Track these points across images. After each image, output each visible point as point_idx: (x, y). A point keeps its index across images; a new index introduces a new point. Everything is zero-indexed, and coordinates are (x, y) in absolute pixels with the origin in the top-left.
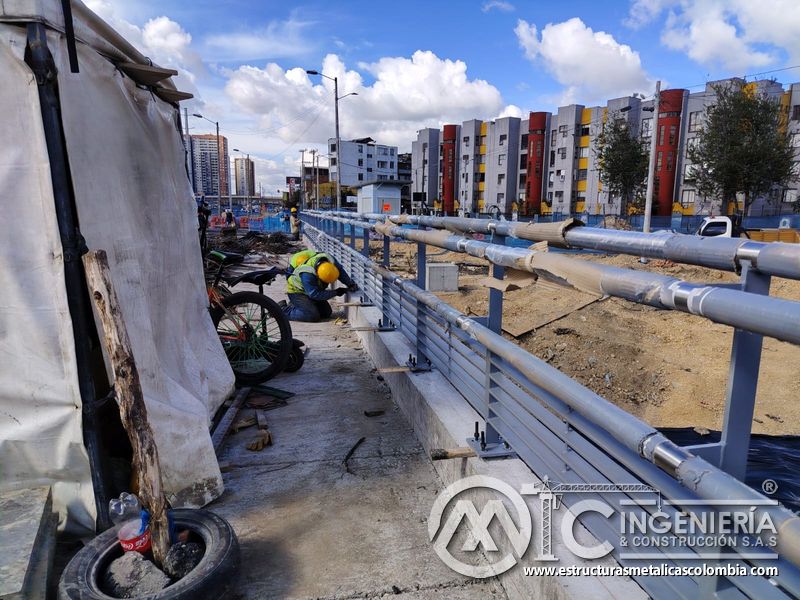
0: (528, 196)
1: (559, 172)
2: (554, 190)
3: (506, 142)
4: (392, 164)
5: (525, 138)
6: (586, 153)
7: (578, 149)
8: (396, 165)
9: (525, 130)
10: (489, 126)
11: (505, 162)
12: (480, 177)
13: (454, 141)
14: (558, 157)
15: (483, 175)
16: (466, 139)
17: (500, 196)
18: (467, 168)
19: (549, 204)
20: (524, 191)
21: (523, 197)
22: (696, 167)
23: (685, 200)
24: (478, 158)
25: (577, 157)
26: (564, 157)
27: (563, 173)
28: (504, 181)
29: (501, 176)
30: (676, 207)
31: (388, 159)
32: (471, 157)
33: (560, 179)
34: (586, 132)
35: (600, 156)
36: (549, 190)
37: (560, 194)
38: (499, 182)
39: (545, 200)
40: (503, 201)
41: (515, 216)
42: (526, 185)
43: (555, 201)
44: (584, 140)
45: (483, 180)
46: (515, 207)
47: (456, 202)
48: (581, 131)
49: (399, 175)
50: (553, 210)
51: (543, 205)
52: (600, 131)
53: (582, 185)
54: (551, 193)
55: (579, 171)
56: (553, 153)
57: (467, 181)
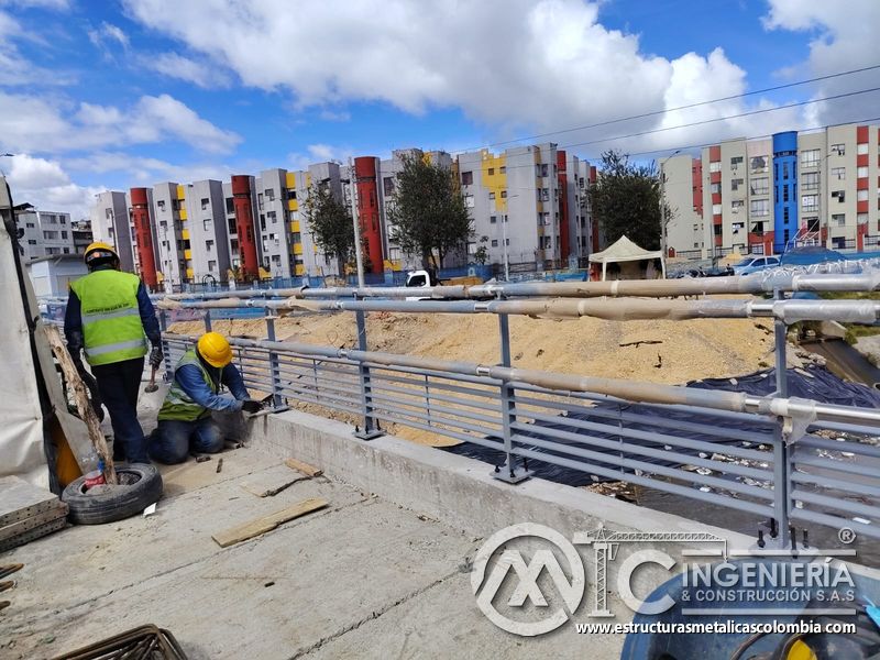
0: (243, 262)
1: (272, 236)
2: (270, 254)
3: (209, 206)
4: (64, 235)
5: (230, 201)
6: (295, 216)
7: (288, 213)
8: (70, 235)
9: (228, 193)
10: (186, 189)
11: (211, 226)
12: (184, 245)
13: (146, 205)
14: (268, 221)
15: (187, 242)
16: (161, 203)
17: (211, 263)
18: (166, 235)
19: (268, 269)
20: (238, 257)
21: (238, 263)
22: (397, 227)
23: (393, 258)
24: (179, 224)
25: (288, 220)
26: (274, 221)
27: (276, 237)
28: (214, 247)
29: (209, 243)
30: (387, 264)
31: (59, 228)
32: (170, 223)
33: (274, 244)
34: (293, 195)
35: (311, 220)
36: (264, 255)
37: (276, 258)
38: (209, 249)
39: (262, 266)
40: (216, 269)
41: (232, 284)
42: (239, 251)
43: (273, 265)
44: (293, 204)
45: (188, 247)
46: (231, 274)
47: (158, 273)
48: (288, 195)
49: (77, 246)
50: (272, 275)
51: (261, 270)
52: (306, 196)
53: (298, 248)
54: (268, 258)
55: (292, 234)
56: (262, 216)
57: (169, 249)
